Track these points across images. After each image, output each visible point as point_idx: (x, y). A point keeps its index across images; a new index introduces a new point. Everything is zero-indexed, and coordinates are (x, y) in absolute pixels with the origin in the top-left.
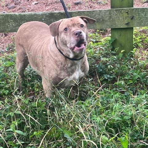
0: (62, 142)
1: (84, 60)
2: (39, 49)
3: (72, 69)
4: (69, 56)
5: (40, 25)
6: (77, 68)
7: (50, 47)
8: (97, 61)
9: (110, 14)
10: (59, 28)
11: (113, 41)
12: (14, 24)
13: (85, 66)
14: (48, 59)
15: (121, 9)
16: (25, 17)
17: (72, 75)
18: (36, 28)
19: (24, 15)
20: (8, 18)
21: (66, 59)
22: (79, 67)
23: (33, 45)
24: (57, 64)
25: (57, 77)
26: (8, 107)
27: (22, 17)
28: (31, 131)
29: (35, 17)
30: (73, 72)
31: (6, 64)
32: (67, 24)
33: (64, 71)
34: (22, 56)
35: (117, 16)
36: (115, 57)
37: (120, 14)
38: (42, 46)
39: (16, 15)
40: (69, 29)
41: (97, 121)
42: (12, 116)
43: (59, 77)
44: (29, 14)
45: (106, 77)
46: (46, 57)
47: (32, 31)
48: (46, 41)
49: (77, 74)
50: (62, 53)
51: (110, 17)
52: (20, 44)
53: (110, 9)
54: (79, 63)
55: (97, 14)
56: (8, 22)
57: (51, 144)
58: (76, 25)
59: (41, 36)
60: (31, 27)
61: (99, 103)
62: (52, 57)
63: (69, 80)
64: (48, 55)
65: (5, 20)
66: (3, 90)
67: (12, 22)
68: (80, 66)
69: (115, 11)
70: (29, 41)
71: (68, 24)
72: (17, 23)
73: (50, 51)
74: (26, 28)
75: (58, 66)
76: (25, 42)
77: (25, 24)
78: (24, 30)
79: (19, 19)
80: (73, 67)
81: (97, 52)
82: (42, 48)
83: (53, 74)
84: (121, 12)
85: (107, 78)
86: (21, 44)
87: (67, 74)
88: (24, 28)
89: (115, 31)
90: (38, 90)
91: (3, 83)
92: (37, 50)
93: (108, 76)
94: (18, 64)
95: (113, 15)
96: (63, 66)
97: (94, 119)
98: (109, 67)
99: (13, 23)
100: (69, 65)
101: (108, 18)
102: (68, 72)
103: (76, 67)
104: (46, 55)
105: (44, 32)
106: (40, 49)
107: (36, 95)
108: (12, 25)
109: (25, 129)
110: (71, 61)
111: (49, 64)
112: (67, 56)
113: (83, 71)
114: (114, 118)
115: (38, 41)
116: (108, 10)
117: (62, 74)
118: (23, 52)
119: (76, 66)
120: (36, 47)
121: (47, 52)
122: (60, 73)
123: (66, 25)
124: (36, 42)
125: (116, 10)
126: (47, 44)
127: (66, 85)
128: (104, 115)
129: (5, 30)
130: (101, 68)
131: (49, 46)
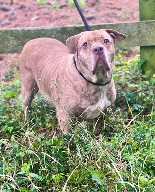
0: (88, 187)
1: (110, 85)
2: (52, 71)
3: (96, 96)
4: (91, 80)
5: (52, 42)
6: (102, 95)
7: (68, 69)
8: (123, 88)
9: (139, 27)
10: (78, 43)
11: (143, 63)
12: (15, 43)
13: (111, 93)
14: (66, 84)
15: (153, 21)
16: (30, 34)
17: (95, 104)
18: (47, 46)
19: (29, 31)
20: (7, 35)
21: (88, 84)
22: (104, 94)
23: (44, 67)
24: (76, 90)
25: (77, 106)
26: (16, 146)
27: (26, 34)
28: (48, 174)
29: (42, 33)
30: (97, 100)
31: (7, 94)
32: (87, 38)
33: (86, 99)
34: (29, 83)
35: (147, 31)
36: (147, 82)
37: (151, 27)
38: (57, 68)
39: (18, 31)
40: (90, 44)
41: (131, 159)
42: (23, 157)
43: (79, 106)
44: (34, 29)
45: (137, 107)
46: (63, 81)
47: (42, 50)
48: (63, 61)
49: (102, 103)
50: (83, 76)
51: (139, 32)
52: (26, 67)
53: (139, 21)
54: (104, 89)
55: (122, 28)
56: (8, 40)
57: (74, 189)
58: (98, 39)
59: (54, 56)
60: (41, 45)
61: (132, 138)
62: (71, 82)
63: (92, 110)
64: (66, 79)
65: (4, 37)
66: (6, 126)
67: (12, 40)
68: (105, 92)
69: (144, 24)
70: (39, 63)
71: (89, 38)
72: (19, 41)
73: (68, 74)
74: (34, 46)
75: (78, 92)
76: (33, 65)
77: (32, 42)
78: (32, 50)
79: (21, 36)
80: (98, 94)
81: (122, 78)
82: (57, 70)
83: (72, 103)
84: (152, 25)
85: (137, 109)
86: (28, 67)
87: (89, 103)
88: (31, 46)
89: (145, 50)
90: (50, 126)
91: (5, 118)
92: (50, 73)
93: (139, 106)
94: (24, 94)
95: (143, 29)
96: (84, 92)
97: (126, 158)
98: (140, 94)
99: (14, 41)
100: (93, 91)
101: (136, 33)
102: (91, 100)
103: (100, 94)
104: (63, 79)
105: (58, 51)
106: (55, 71)
107: (48, 132)
108: (13, 43)
109: (40, 172)
110: (95, 86)
111: (67, 91)
112: (90, 80)
113: (110, 99)
114: (153, 156)
115: (51, 61)
116: (136, 23)
117: (83, 103)
118: (30, 78)
119: (101, 92)
120: (49, 70)
121: (64, 75)
122: (81, 101)
123: (86, 40)
124: (49, 63)
125: (146, 23)
126: (65, 65)
127: (88, 117)
128: (138, 153)
129: (4, 51)
130: (129, 97)
131: (66, 67)
